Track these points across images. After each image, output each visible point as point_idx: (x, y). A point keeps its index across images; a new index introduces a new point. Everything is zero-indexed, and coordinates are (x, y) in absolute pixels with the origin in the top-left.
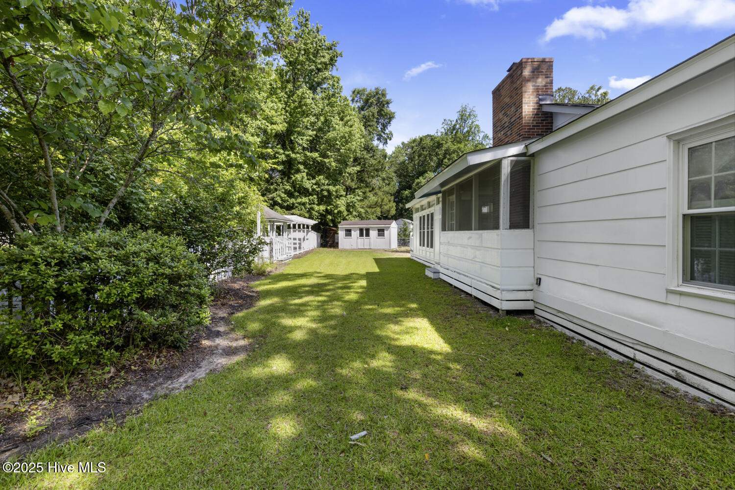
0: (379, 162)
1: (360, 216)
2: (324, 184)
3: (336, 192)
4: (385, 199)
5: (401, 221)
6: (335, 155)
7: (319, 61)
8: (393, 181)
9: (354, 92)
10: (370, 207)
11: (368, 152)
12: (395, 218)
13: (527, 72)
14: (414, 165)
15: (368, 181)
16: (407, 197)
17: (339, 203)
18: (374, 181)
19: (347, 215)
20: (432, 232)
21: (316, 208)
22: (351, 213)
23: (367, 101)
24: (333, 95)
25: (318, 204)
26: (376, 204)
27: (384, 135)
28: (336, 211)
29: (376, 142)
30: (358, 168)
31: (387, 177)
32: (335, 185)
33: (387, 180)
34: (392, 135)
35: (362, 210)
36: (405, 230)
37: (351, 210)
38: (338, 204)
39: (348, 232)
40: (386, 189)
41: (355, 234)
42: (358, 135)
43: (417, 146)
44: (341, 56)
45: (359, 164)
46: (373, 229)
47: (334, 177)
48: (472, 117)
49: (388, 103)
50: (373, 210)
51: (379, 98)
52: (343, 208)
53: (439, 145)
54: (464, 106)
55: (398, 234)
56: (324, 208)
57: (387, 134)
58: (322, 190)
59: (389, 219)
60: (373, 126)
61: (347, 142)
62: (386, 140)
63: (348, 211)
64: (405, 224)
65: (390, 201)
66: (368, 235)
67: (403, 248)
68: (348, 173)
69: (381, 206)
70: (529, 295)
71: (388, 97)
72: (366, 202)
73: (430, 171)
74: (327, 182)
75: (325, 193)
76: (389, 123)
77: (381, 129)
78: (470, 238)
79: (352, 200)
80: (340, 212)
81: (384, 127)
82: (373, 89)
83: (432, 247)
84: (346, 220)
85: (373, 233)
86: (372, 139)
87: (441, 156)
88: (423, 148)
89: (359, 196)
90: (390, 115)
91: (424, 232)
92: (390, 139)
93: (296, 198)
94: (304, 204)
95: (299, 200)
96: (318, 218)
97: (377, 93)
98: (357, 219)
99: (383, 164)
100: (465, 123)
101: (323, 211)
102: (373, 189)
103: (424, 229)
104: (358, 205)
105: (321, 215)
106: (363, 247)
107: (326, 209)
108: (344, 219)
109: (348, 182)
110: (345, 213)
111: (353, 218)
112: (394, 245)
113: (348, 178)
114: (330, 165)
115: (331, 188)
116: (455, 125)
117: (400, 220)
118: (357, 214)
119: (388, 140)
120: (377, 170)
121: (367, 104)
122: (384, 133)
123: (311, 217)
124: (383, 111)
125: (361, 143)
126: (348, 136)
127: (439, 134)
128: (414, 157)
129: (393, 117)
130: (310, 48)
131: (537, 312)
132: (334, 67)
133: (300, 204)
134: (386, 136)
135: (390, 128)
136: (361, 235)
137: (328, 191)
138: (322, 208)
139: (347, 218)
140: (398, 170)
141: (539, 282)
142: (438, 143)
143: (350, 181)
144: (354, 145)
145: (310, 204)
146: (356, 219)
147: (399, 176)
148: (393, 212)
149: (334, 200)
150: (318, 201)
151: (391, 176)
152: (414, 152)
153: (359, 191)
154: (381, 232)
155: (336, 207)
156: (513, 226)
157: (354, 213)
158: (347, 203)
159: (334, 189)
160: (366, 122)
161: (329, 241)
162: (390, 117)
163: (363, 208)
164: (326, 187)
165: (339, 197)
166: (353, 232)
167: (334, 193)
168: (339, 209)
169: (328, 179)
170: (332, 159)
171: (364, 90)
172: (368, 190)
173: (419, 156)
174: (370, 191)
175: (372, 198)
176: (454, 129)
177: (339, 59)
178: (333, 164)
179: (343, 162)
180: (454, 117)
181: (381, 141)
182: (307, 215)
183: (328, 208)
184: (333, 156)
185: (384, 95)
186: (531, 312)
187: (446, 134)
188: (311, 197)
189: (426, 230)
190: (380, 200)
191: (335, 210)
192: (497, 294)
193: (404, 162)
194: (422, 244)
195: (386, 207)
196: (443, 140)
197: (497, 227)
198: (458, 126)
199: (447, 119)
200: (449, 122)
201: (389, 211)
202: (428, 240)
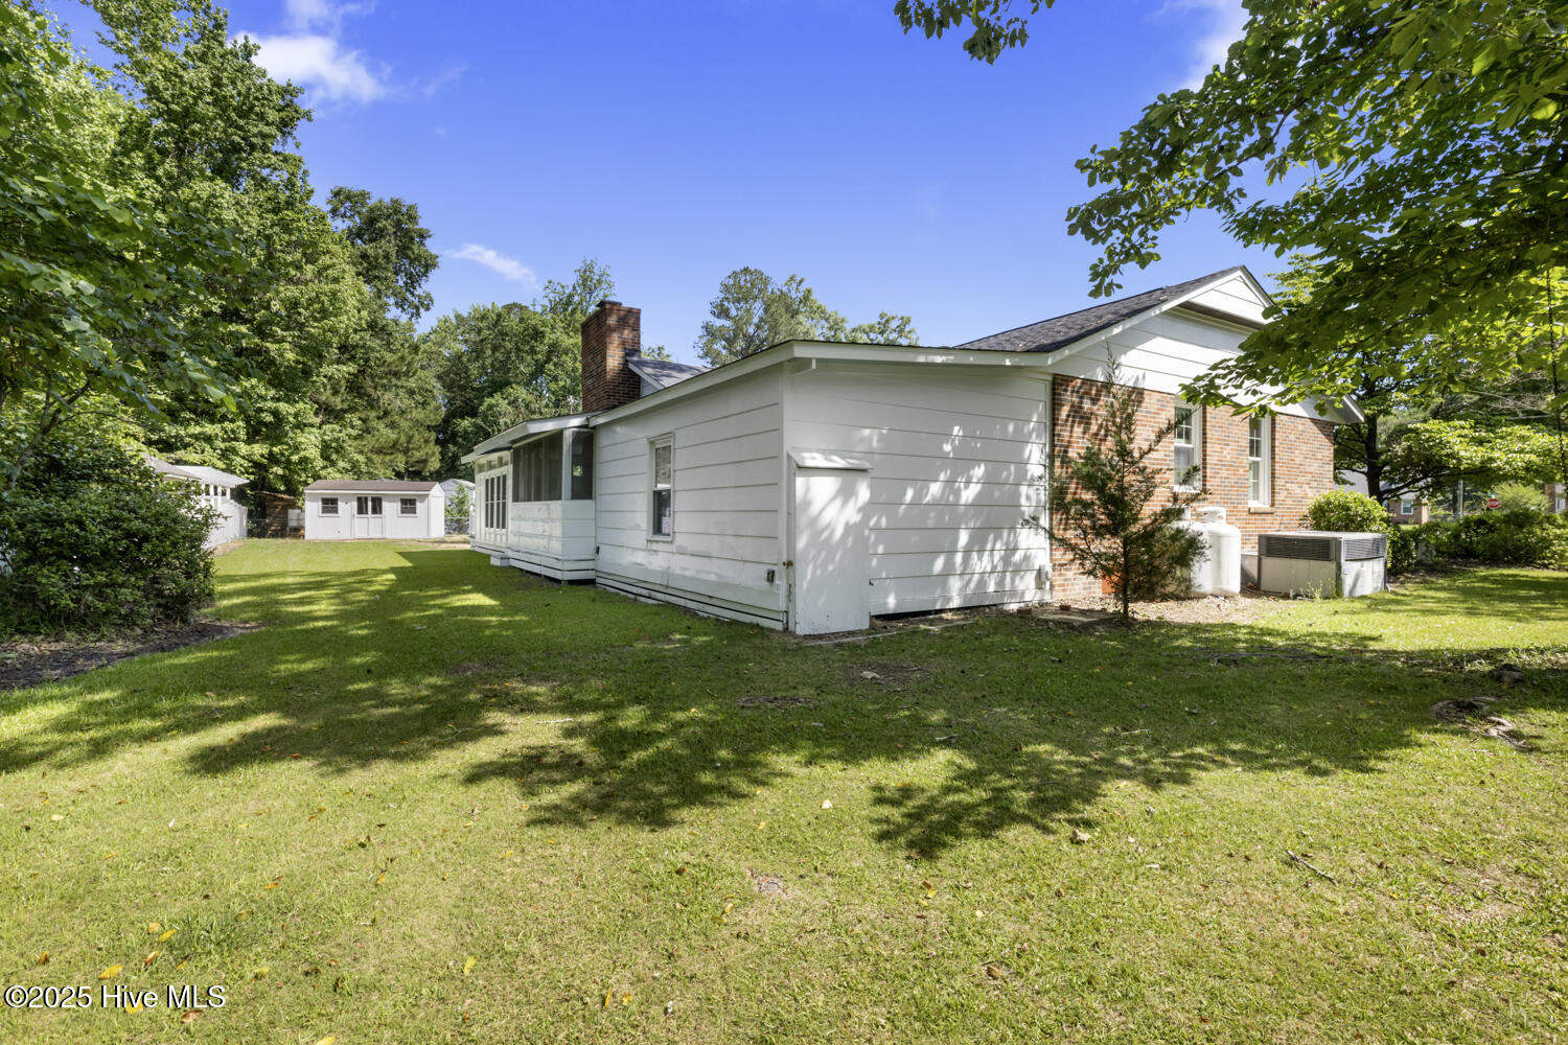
0: (402, 358)
1: (354, 468)
2: (263, 398)
3: (296, 415)
4: (417, 437)
5: (452, 485)
6: (294, 337)
7: (255, 130)
8: (434, 397)
9: (337, 194)
10: (380, 451)
11: (375, 335)
12: (439, 477)
13: (612, 321)
14: (483, 367)
15: (374, 395)
16: (466, 432)
17: (303, 440)
18: (388, 396)
19: (323, 468)
20: (504, 504)
21: (243, 448)
22: (333, 463)
23: (371, 221)
24: (290, 204)
25: (250, 441)
26: (394, 447)
27: (411, 298)
28: (295, 458)
29: (393, 313)
30: (352, 368)
31: (420, 388)
32: (289, 401)
33: (422, 397)
34: (431, 300)
35: (362, 459)
36: (462, 502)
37: (334, 457)
38: (301, 443)
39: (330, 505)
40: (418, 414)
41: (347, 508)
42: (352, 302)
43: (489, 329)
44: (310, 120)
45: (352, 358)
46: (391, 498)
47: (289, 382)
48: (604, 286)
49: (422, 236)
50: (388, 458)
51: (399, 220)
52: (313, 452)
53: (537, 335)
54: (588, 262)
55: (447, 510)
56: (265, 451)
57: (419, 296)
58: (261, 410)
59: (424, 479)
60: (386, 279)
61: (324, 314)
62: (417, 308)
63: (326, 457)
64: (461, 490)
65: (427, 441)
66: (377, 509)
67: (457, 537)
68: (325, 376)
69: (406, 452)
70: (590, 565)
71: (422, 224)
72: (369, 441)
73: (518, 383)
74: (272, 393)
75: (269, 418)
76: (425, 274)
77: (406, 283)
78: (540, 510)
79: (336, 435)
80: (304, 460)
81: (413, 281)
82: (387, 201)
83: (504, 527)
84: (319, 477)
85: (391, 508)
86: (383, 307)
87: (539, 356)
88: (503, 334)
89: (353, 427)
90: (426, 260)
91: (492, 505)
92: (428, 309)
93: (186, 423)
94: (209, 439)
95: (197, 430)
96: (247, 473)
97: (396, 211)
98: (348, 477)
99: (409, 364)
100: (591, 294)
101: (262, 456)
102: (386, 413)
103: (492, 499)
104: (350, 447)
105: (256, 465)
106: (365, 536)
107: (271, 453)
108: (317, 477)
109: (325, 396)
110: (319, 463)
111: (338, 475)
112: (438, 529)
113: (325, 386)
114: (281, 355)
115: (283, 407)
116: (571, 296)
117: (450, 481)
118: (348, 466)
119: (422, 310)
120: (396, 375)
121: (369, 229)
122: (413, 295)
123: (229, 470)
124: (411, 249)
125: (360, 319)
126: (330, 301)
127: (539, 309)
128: (482, 351)
129: (434, 266)
130: (232, 97)
131: (599, 580)
132: (289, 139)
133: (196, 437)
134: (416, 301)
135: (425, 287)
136: (361, 510)
137: (275, 413)
138: (259, 450)
139: (323, 473)
140: (446, 373)
141: (598, 550)
142: (535, 329)
143: (329, 392)
144: (343, 322)
145: (224, 440)
146: (346, 476)
147: (449, 387)
148: (435, 464)
149: (291, 434)
150: (247, 434)
151: (429, 387)
152: (482, 341)
153: (354, 418)
154: (408, 505)
155: (296, 448)
156: (575, 496)
157: (341, 464)
158: (323, 441)
159: (292, 410)
160: (369, 270)
161: (271, 525)
162: (429, 264)
163: (361, 452)
164: (270, 404)
165: (300, 426)
166: (341, 505)
167: (291, 419)
168: (302, 454)
169: (275, 387)
170: (287, 346)
171: (364, 195)
172: (373, 414)
173: (495, 349)
174: (379, 418)
175: (385, 434)
176: (569, 303)
177: (302, 123)
178: (290, 356)
179: (313, 351)
180: (570, 280)
181: (404, 310)
182: (220, 464)
183: (276, 449)
184: (290, 339)
185: (412, 218)
186: (591, 582)
187: (553, 310)
188: (228, 425)
189: (495, 502)
190: (403, 439)
191: (292, 454)
192: (558, 565)
193: (458, 357)
194: (489, 523)
195: (418, 455)
196: (544, 324)
197: (560, 498)
198: (576, 299)
199: (555, 280)
200: (559, 288)
201: (425, 461)
202: (497, 518)
